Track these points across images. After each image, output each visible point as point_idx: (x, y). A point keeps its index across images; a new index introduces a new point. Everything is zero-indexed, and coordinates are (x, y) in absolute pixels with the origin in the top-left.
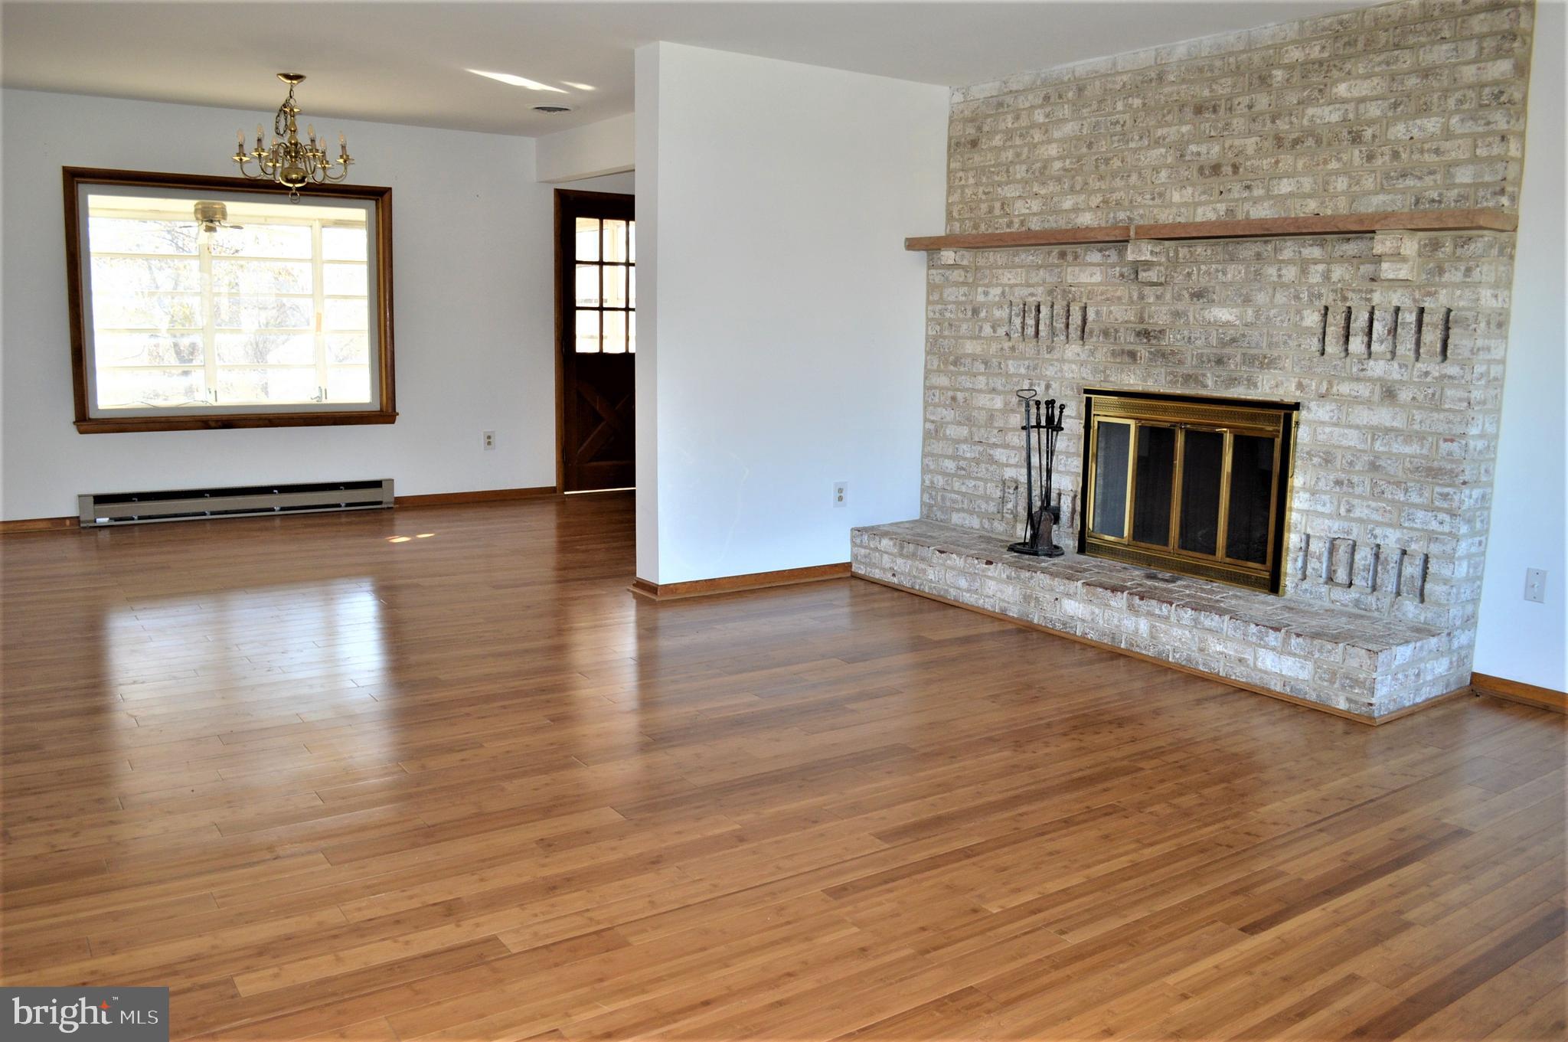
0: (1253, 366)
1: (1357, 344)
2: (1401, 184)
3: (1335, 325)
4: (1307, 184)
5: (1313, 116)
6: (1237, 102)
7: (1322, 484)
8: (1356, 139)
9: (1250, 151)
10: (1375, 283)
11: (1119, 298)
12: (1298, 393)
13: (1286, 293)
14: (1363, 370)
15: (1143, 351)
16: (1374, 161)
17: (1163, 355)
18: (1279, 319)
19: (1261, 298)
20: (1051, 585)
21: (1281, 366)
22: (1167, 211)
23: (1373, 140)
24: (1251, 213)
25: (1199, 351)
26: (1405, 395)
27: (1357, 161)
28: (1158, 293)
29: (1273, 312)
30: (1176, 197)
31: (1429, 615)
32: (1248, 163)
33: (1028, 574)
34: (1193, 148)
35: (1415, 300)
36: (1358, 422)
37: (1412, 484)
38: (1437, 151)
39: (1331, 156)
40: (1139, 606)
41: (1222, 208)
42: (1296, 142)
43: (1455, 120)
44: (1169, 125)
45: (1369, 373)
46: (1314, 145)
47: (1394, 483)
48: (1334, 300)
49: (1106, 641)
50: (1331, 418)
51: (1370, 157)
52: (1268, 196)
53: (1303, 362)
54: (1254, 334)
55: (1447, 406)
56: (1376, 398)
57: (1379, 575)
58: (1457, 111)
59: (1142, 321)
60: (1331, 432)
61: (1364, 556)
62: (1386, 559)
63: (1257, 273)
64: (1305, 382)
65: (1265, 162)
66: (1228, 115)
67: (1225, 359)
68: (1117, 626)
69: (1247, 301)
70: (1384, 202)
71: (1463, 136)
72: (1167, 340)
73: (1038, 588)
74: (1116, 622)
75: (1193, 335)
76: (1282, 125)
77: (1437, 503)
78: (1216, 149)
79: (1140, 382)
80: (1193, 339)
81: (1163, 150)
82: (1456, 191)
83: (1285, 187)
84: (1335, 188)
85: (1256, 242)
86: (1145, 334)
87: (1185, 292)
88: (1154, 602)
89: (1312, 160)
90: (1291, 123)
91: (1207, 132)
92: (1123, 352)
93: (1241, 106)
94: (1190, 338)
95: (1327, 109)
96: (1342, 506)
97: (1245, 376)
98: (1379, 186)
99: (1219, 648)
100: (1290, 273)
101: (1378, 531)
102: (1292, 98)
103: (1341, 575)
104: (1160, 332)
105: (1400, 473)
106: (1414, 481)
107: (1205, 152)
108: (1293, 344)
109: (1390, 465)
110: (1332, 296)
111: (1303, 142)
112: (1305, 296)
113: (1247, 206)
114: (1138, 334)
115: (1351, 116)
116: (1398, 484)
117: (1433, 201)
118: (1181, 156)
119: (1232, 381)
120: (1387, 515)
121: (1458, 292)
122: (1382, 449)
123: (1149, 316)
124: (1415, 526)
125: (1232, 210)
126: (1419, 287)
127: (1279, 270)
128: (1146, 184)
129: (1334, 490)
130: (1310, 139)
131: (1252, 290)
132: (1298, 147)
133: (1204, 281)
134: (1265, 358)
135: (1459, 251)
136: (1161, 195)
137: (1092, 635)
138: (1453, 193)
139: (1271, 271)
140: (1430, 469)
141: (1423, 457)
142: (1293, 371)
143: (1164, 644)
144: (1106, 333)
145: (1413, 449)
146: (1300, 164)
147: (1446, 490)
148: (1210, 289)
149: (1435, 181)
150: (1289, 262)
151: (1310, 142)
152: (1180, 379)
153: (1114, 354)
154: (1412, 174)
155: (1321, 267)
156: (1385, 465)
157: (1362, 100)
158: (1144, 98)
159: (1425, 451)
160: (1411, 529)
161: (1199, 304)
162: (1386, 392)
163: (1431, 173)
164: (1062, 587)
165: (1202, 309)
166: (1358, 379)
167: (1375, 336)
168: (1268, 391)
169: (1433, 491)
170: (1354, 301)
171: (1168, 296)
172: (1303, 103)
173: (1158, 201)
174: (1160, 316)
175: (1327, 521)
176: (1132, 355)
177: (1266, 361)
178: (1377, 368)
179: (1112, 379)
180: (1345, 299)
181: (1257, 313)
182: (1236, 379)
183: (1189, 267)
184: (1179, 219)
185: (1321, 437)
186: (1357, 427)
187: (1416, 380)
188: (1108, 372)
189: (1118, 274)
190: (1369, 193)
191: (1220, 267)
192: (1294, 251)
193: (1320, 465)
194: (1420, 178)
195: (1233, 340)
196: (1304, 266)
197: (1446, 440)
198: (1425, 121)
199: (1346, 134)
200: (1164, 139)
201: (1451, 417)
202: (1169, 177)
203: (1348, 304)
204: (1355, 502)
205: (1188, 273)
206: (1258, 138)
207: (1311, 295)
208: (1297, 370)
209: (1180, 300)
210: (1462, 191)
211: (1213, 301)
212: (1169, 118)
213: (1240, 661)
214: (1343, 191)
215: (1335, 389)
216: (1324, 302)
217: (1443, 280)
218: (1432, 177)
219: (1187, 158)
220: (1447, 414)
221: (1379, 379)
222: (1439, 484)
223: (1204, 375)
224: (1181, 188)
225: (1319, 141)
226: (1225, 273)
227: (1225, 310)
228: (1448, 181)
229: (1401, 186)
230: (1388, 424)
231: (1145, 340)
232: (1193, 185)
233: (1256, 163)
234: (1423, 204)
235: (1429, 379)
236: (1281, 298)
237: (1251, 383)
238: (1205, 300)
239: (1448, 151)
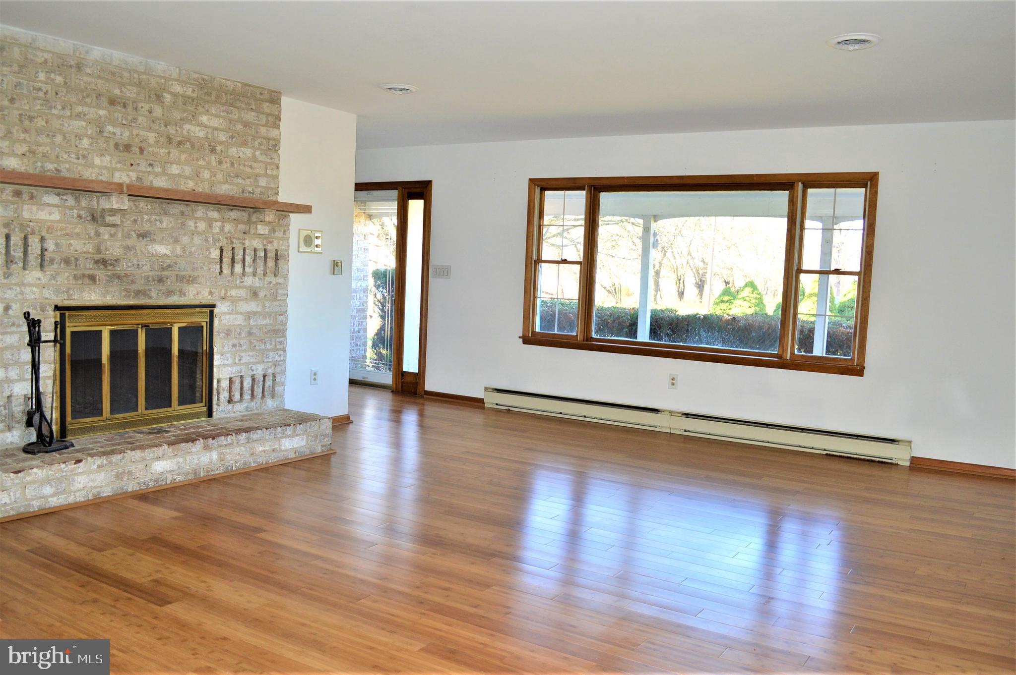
0: (183, 283)
1: (238, 268)
2: (236, 181)
3: (227, 257)
4: (188, 170)
5: (189, 130)
6: (140, 106)
7: (226, 349)
8: (213, 151)
9: (151, 141)
10: (245, 235)
11: (78, 234)
12: (209, 297)
13: (201, 238)
14: (242, 282)
15: (100, 273)
16: (222, 165)
17: (119, 277)
18: (197, 253)
19: (185, 240)
20: (142, 457)
21: (199, 282)
22: (90, 170)
23: (221, 154)
24: (154, 182)
25: (146, 274)
26: (261, 294)
27: (214, 164)
28: (112, 232)
29: (193, 249)
30: (97, 161)
31: (278, 403)
32: (150, 149)
33: (119, 457)
34: (110, 128)
35: (264, 245)
36: (241, 311)
37: (267, 339)
38: (251, 167)
39: (200, 157)
40: (212, 444)
41: (133, 175)
42: (180, 143)
43: (258, 153)
44: (89, 106)
45: (245, 284)
46: (190, 147)
47: (260, 341)
48: (227, 243)
49: (190, 478)
50: (228, 310)
51: (220, 163)
52: (164, 173)
53: (212, 279)
54: (182, 263)
55: (279, 298)
56: (249, 297)
57: (255, 390)
58: (259, 149)
59: (99, 251)
60: (229, 318)
61: (247, 383)
62: (258, 381)
63: (183, 224)
64: (213, 290)
65: (161, 151)
66: (135, 113)
67: (165, 279)
68: (197, 464)
69: (177, 241)
70: (228, 189)
71: (261, 162)
72: (121, 267)
73: (130, 464)
74: (196, 461)
75: (140, 263)
76: (171, 130)
77: (278, 347)
78: (127, 134)
79: (100, 298)
80: (141, 266)
81: (84, 124)
82: (259, 189)
83: (175, 170)
84: (203, 176)
85: (180, 204)
86: (104, 262)
87: (133, 233)
88: (222, 438)
89: (190, 156)
90: (176, 130)
91: (120, 120)
92: (84, 276)
93: (143, 109)
94: (138, 265)
95: (197, 128)
96: (237, 359)
97: (178, 289)
98: (225, 179)
99: (261, 449)
100: (202, 226)
101: (254, 368)
102: (177, 115)
103: (237, 396)
104: (116, 260)
105: (262, 335)
106: (269, 337)
107: (119, 134)
108: (206, 268)
109: (257, 331)
110: (225, 241)
111: (184, 144)
112: (211, 240)
113: (151, 178)
114: (97, 262)
115: (210, 136)
116: (261, 340)
117: (250, 193)
118: (100, 132)
119: (170, 293)
120: (258, 358)
121: (281, 242)
122: (254, 324)
123: (106, 249)
124: (269, 360)
125: (141, 178)
126: (266, 238)
127: (196, 223)
128: (71, 145)
129: (232, 350)
130: (188, 143)
131: (179, 234)
132: (181, 147)
133: (147, 227)
134: (190, 277)
135: (281, 221)
136: (84, 157)
137: (179, 479)
138: (258, 190)
139: (191, 223)
140: (274, 331)
141: (271, 324)
142: (206, 284)
143: (229, 462)
144: (67, 261)
145: (267, 321)
146: (183, 157)
147: (281, 339)
148: (152, 232)
149: (250, 182)
150: (200, 219)
151: (188, 145)
152: (132, 294)
153: (76, 278)
154: (240, 176)
155: (219, 224)
156: (255, 332)
157: (216, 129)
158: (65, 78)
159: (271, 322)
160: (268, 362)
161: (144, 242)
162: (253, 293)
163: (249, 178)
164: (152, 455)
165: (146, 245)
166: (240, 287)
167: (247, 264)
168: (192, 297)
169: (276, 341)
170: (237, 245)
171: (120, 235)
172: (183, 120)
173: (81, 161)
174: (114, 249)
175: (229, 368)
176: (92, 278)
177: (191, 279)
178: (249, 281)
179: (75, 297)
180: (232, 243)
181: (184, 249)
182: (172, 291)
183: (136, 216)
184: (101, 178)
185: (224, 322)
186: (241, 313)
187: (266, 286)
188: (71, 292)
189: (75, 216)
190: (220, 183)
191: (158, 218)
192: (203, 212)
193: (224, 337)
194: (244, 180)
195: (169, 266)
196: (210, 222)
197: (280, 315)
198: (246, 150)
199: (207, 146)
200: (85, 115)
201: (281, 303)
202: (91, 145)
203: (234, 246)
204: (243, 354)
205: (135, 219)
206: (157, 135)
207: (214, 239)
208: (208, 284)
209: (129, 238)
210: (263, 190)
211: (154, 240)
212: (88, 100)
213: (273, 450)
214: (208, 179)
215: (229, 294)
216: (221, 244)
217: (275, 235)
218: (249, 180)
219: (105, 134)
220: (279, 302)
221: (250, 287)
222: (278, 337)
223: (150, 290)
224: (101, 155)
225: (193, 146)
226: (161, 222)
227: (163, 247)
228: (256, 184)
229: (236, 182)
230: (255, 310)
231: (102, 267)
232: (111, 155)
233: (156, 150)
234: (246, 193)
235: (271, 285)
236: (197, 240)
237: (182, 293)
238: (148, 239)
239: (256, 168)
